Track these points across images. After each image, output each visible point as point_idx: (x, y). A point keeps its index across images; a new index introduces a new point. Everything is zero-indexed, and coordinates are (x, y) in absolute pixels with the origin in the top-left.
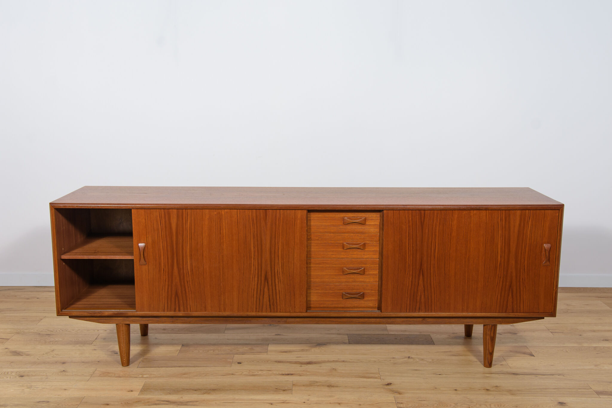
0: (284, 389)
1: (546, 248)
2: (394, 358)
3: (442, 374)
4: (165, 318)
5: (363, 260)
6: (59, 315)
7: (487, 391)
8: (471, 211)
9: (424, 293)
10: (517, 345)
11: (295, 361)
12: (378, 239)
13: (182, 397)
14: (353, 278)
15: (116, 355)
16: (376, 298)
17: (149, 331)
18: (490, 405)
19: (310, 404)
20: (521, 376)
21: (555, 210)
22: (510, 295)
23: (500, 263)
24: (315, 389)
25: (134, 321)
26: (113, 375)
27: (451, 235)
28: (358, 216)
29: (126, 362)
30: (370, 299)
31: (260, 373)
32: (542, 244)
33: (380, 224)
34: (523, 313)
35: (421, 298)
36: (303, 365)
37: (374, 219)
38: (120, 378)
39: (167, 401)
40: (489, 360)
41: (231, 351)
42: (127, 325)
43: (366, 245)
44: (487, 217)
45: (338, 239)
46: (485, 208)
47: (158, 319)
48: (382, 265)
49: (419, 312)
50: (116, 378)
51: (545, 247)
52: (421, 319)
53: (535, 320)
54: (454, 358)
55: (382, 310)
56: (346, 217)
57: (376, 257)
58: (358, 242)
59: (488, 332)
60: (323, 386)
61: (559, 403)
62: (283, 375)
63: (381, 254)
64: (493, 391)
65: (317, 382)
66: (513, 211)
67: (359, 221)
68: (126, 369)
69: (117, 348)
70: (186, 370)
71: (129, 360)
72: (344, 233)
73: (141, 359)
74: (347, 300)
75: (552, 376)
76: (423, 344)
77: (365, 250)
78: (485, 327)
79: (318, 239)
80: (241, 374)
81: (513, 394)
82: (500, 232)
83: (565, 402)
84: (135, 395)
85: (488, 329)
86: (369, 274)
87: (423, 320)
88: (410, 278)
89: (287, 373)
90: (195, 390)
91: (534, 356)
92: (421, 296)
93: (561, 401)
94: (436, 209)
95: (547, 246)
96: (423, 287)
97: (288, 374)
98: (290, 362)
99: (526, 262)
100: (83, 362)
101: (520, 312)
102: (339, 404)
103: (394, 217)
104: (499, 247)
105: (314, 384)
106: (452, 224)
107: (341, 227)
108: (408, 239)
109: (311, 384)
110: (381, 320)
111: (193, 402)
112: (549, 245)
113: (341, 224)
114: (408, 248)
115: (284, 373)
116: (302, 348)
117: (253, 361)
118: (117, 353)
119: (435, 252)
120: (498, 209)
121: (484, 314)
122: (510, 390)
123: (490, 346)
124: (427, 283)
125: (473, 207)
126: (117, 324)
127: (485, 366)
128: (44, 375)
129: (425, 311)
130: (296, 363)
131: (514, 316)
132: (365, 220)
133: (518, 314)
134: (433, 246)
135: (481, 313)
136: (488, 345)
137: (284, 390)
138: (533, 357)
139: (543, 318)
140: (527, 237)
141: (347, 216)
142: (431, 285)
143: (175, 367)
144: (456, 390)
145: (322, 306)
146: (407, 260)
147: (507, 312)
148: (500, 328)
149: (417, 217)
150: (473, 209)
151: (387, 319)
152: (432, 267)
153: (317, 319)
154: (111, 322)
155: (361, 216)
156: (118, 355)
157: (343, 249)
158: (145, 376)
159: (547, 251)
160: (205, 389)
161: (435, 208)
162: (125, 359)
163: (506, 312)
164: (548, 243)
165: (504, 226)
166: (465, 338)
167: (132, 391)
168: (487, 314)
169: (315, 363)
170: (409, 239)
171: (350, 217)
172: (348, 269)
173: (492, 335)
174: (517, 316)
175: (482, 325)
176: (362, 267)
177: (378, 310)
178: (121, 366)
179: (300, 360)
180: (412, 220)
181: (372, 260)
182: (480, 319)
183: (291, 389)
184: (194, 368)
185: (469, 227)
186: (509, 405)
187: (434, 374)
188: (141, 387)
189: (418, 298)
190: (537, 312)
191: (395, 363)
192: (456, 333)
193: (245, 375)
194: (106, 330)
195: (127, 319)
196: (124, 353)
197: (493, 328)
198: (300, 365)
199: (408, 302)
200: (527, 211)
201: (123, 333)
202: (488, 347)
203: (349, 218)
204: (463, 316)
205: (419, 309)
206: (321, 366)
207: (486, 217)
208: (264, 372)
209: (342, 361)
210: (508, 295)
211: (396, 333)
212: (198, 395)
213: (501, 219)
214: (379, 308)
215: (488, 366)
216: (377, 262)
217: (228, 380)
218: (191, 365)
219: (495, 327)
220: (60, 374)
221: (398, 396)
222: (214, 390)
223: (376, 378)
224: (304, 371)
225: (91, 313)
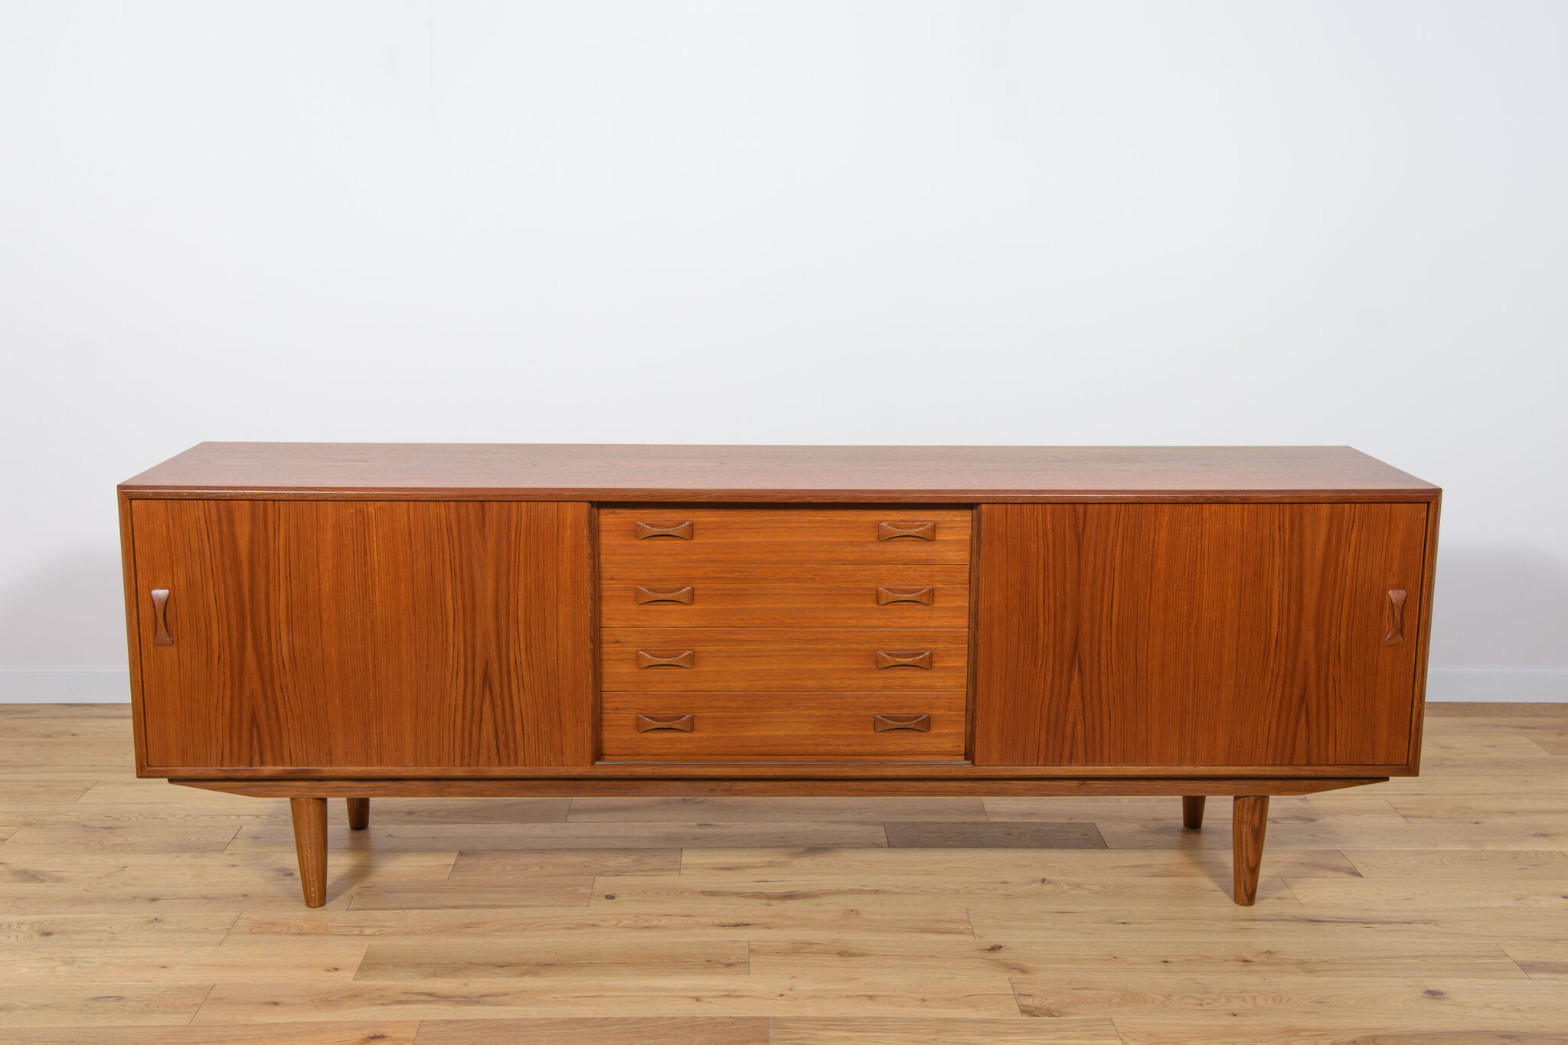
0: (729, 962)
1: (1393, 600)
2: (1004, 883)
3: (1129, 923)
4: (419, 783)
5: (929, 632)
6: (142, 774)
7: (1244, 963)
8: (1205, 505)
9: (1084, 715)
10: (1316, 848)
11: (752, 890)
12: (967, 578)
13: (466, 985)
14: (902, 678)
15: (288, 877)
16: (960, 728)
17: (371, 818)
18: (1254, 999)
19: (796, 999)
20: (1329, 925)
21: (1418, 503)
22: (1303, 720)
23: (1277, 640)
24: (806, 961)
25: (337, 789)
26: (286, 929)
27: (1152, 567)
28: (917, 519)
29: (317, 897)
30: (945, 731)
31: (664, 921)
32: (1385, 591)
33: (971, 540)
34: (1335, 765)
35: (1074, 729)
36: (772, 902)
37: (956, 527)
38: (300, 937)
39: (428, 994)
40: (1248, 888)
41: (586, 867)
42: (320, 802)
43: (936, 593)
44: (1245, 522)
45: (864, 578)
46: (1241, 498)
47: (400, 786)
48: (976, 644)
49: (1070, 765)
50: (292, 938)
51: (1390, 598)
52: (1075, 783)
53: (1365, 784)
54: (1156, 881)
55: (976, 761)
56: (886, 521)
57: (962, 623)
58: (914, 585)
59: (1245, 816)
60: (826, 953)
61: (1428, 992)
62: (725, 926)
63: (974, 615)
64: (1261, 963)
65: (811, 944)
66: (1311, 507)
67: (917, 532)
68: (317, 913)
69: (292, 861)
70: (475, 915)
71: (325, 892)
72: (880, 562)
73: (355, 888)
74: (886, 734)
75: (1407, 925)
76: (1078, 847)
77: (935, 607)
78: (1238, 802)
79: (811, 578)
80: (616, 925)
81: (1310, 972)
82: (1277, 560)
83: (1442, 989)
84: (346, 979)
85: (1246, 808)
86: (944, 668)
87: (1080, 784)
88: (1047, 677)
89: (733, 922)
90: (500, 966)
91: (1361, 876)
92: (1075, 723)
93: (1431, 988)
94: (1116, 502)
95: (1395, 595)
96: (1080, 700)
97: (737, 925)
98: (741, 895)
99: (1343, 636)
100: (205, 898)
101: (1327, 765)
102: (871, 998)
103: (1006, 523)
104: (1276, 596)
105: (805, 948)
106: (1154, 540)
107: (873, 547)
108: (1041, 577)
109: (798, 949)
110: (974, 784)
111: (496, 996)
112: (1402, 593)
113: (872, 539)
114: (1044, 601)
115: (725, 921)
116: (769, 860)
117: (644, 893)
118: (292, 874)
119: (1112, 611)
120: (1274, 500)
121: (1237, 768)
122: (1304, 962)
123: (1250, 850)
124: (1091, 689)
125: (1209, 495)
126: (292, 799)
127: (1238, 900)
128: (104, 929)
129: (1086, 763)
130: (756, 896)
131: (1312, 773)
132: (934, 528)
133: (1323, 768)
134: (1106, 594)
135: (1228, 768)
136: (1246, 848)
137: (728, 965)
138: (1358, 879)
139: (1387, 779)
140: (1346, 573)
141: (887, 518)
142: (1100, 693)
143: (443, 907)
144: (1166, 962)
145: (821, 749)
146: (1041, 632)
147: (1295, 763)
148: (1278, 804)
149: (1067, 520)
150: (1211, 501)
151: (990, 782)
152: (1103, 649)
153: (808, 783)
154: (279, 793)
155: (922, 518)
156: (294, 879)
157: (878, 603)
158: (367, 931)
159: (1395, 608)
160: (524, 964)
161: (1115, 498)
162: (314, 886)
163: (1289, 765)
164: (1399, 587)
165: (1287, 543)
166: (1184, 832)
167: (336, 969)
168: (1243, 768)
169: (805, 896)
170: (1044, 578)
171: (895, 521)
172: (889, 655)
173: (1256, 822)
174: (1320, 773)
175: (1232, 798)
176: (926, 650)
177: (966, 759)
178: (304, 907)
179: (765, 888)
180: (1053, 529)
181: (951, 631)
182: (1225, 782)
183: (745, 963)
184: (493, 911)
185: (1199, 546)
186: (1301, 998)
187: (1110, 921)
188: (359, 960)
189: (1069, 729)
190: (1371, 763)
191: (1007, 896)
192: (1162, 820)
193: (626, 927)
194: (258, 816)
195: (321, 786)
196: (312, 874)
197: (1258, 805)
198: (765, 902)
199: (1043, 739)
200: (1347, 505)
201: (309, 822)
202: (1247, 852)
203: (893, 524)
204: (1182, 773)
205: (1071, 756)
206: (818, 905)
207: (1242, 522)
208: (675, 920)
209: (871, 890)
210: (1297, 722)
211: (1008, 820)
212: (508, 977)
213: (1282, 525)
214: (969, 755)
215: (1246, 902)
216: (964, 636)
217: (582, 941)
218: (485, 903)
219: (1262, 802)
220: (145, 927)
221: (1021, 976)
222: (548, 965)
223: (961, 933)
224: (776, 916)
225: (225, 771)
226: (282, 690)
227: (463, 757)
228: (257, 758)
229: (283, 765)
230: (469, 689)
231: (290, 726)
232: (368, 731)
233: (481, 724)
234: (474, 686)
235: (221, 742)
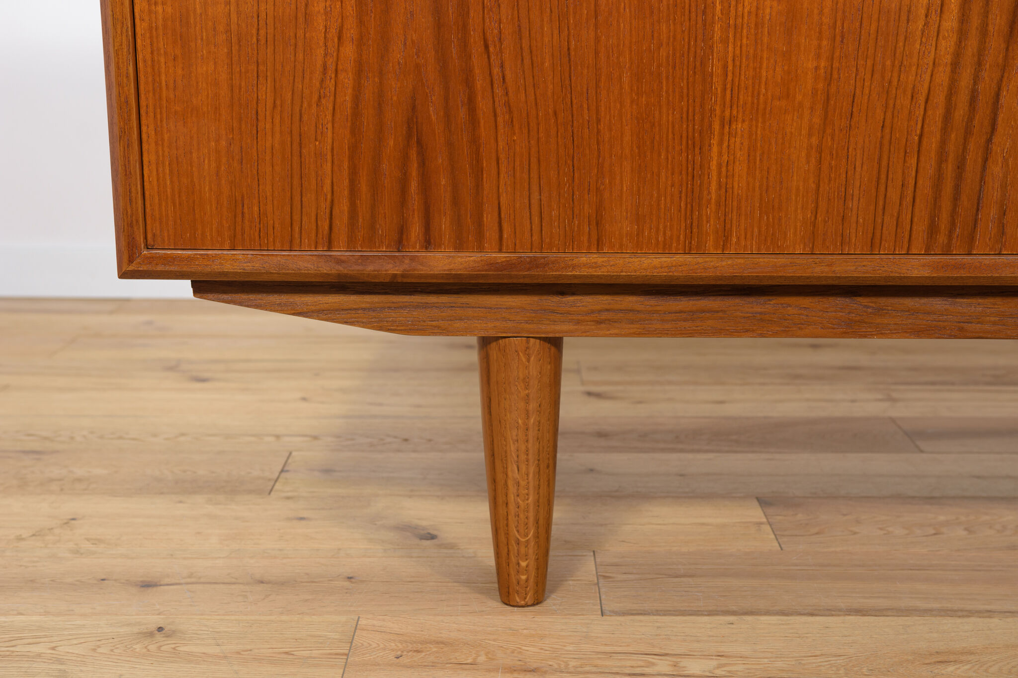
4: (806, 301)
6: (131, 268)
47: (758, 309)
128: (39, 655)
154: (458, 324)
220: (138, 647)
225: (339, 261)
226: (486, 47)
227: (933, 230)
228: (415, 230)
229: (481, 249)
230: (972, 44)
231: (501, 144)
232: (698, 158)
233: (989, 141)
234: (984, 32)
235: (327, 188)
